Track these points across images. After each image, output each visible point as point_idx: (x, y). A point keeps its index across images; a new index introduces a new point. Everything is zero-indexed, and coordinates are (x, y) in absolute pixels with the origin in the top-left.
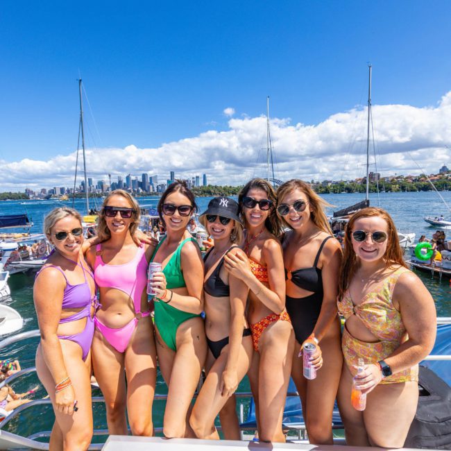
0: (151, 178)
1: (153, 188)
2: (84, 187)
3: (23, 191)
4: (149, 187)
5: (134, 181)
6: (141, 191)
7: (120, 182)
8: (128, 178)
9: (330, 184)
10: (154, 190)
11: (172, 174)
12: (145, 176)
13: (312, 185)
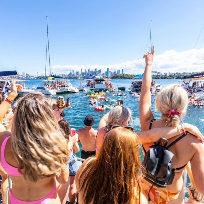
0: (98, 71)
2: (71, 74)
8: (89, 70)
9: (186, 74)
11: (108, 69)
12: (96, 69)
13: (176, 75)
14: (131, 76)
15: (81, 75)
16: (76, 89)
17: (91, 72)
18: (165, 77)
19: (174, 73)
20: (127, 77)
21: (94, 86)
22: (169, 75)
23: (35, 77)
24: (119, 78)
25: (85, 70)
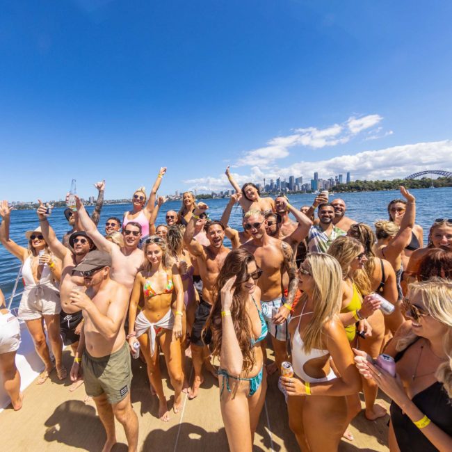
0: (297, 179)
1: (298, 187)
3: (210, 194)
4: (295, 187)
5: (283, 183)
6: (288, 190)
7: (272, 184)
8: (278, 180)
10: (298, 189)
11: (316, 175)
12: (291, 178)
15: (264, 190)
24: (346, 191)
25: (271, 180)
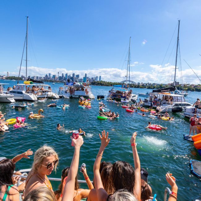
0: (76, 76)
2: (47, 77)
7: (63, 76)
9: (156, 85)
11: (86, 75)
12: (73, 74)
13: (148, 85)
14: (108, 83)
15: (58, 79)
16: (56, 95)
17: (69, 76)
18: (138, 86)
19: (145, 83)
20: (104, 84)
21: (74, 93)
22: (141, 85)
23: (4, 77)
24: (97, 85)
25: (63, 74)
